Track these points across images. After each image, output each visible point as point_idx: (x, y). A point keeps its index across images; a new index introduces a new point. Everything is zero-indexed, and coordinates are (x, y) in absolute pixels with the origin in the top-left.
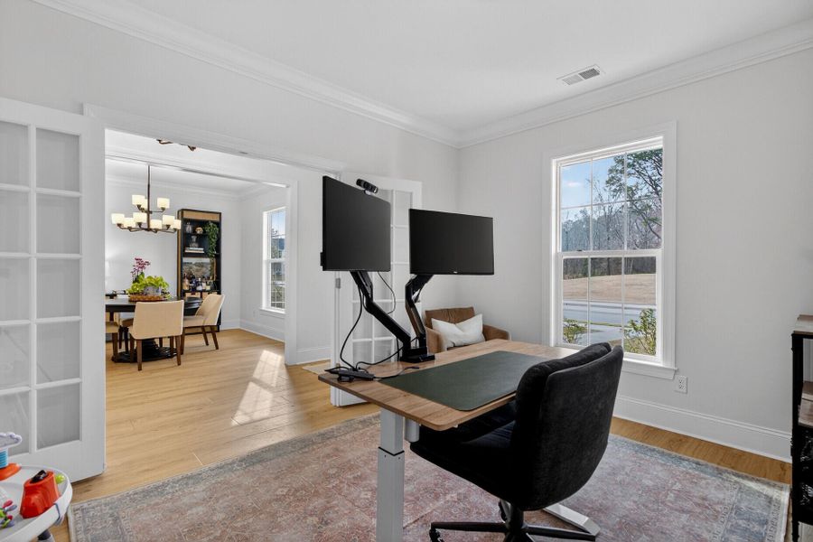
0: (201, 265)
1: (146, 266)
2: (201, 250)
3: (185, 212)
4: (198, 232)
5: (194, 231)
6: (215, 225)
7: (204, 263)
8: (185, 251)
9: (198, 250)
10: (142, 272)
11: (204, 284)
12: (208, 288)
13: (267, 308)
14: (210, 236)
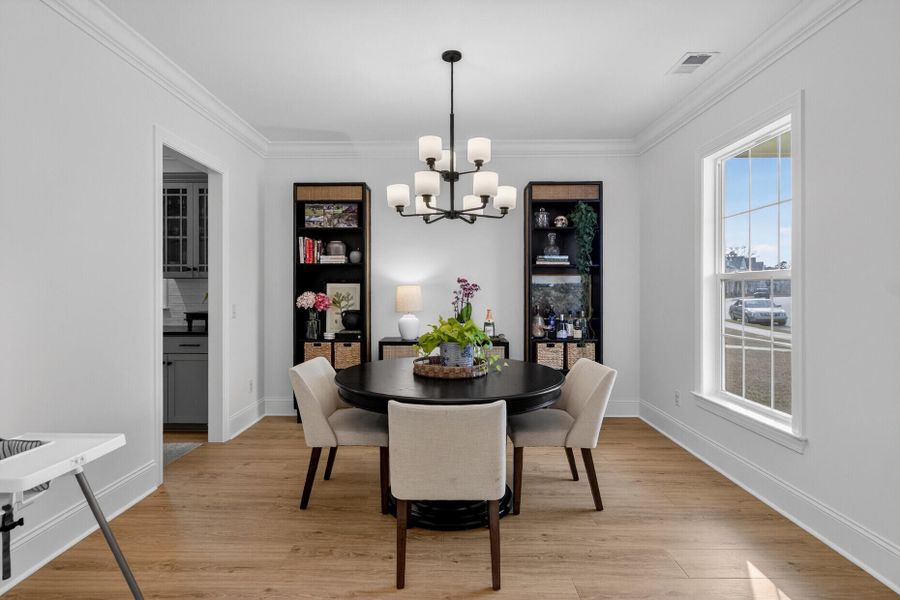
0: (565, 289)
1: (473, 292)
2: (563, 260)
4: (559, 225)
5: (552, 222)
6: (590, 208)
7: (572, 285)
8: (538, 263)
9: (558, 260)
10: (468, 304)
11: (570, 327)
12: (578, 334)
13: (716, 393)
14: (581, 231)
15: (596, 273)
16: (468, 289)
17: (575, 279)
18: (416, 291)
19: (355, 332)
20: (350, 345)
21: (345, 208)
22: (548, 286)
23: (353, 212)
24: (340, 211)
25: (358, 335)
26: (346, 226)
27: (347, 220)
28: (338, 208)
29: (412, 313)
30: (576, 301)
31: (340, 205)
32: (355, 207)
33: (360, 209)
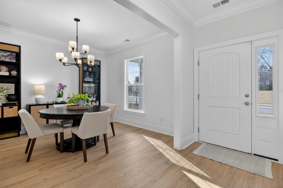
0: (90, 87)
1: (64, 88)
2: (91, 80)
3: (84, 59)
4: (90, 70)
5: (88, 69)
6: (98, 67)
7: (92, 86)
8: (85, 80)
9: (90, 80)
10: (62, 92)
11: (92, 97)
12: (94, 99)
13: (127, 109)
14: (96, 73)
15: (99, 84)
16: (62, 87)
17: (93, 85)
18: (43, 87)
19: (15, 102)
20: (12, 107)
21: (9, 53)
22: (86, 87)
23: (13, 56)
24: (6, 54)
25: (16, 103)
26: (9, 61)
27: (10, 58)
28: (5, 53)
29: (41, 94)
30: (93, 91)
31: (6, 52)
32: (14, 54)
33: (18, 56)
